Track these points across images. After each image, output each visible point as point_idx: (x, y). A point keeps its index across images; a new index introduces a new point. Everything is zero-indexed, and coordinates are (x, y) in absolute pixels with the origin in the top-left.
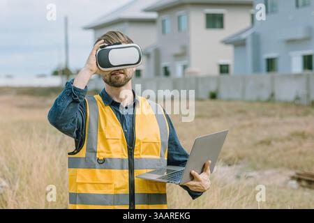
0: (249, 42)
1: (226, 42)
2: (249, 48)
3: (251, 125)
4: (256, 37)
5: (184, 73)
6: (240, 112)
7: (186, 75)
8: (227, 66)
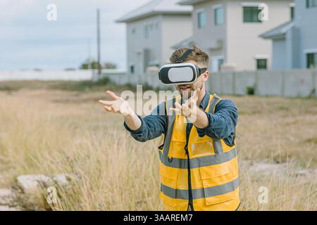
0: (289, 36)
1: (264, 37)
2: (289, 43)
3: (295, 123)
4: (296, 32)
5: (219, 68)
6: (282, 108)
7: (223, 71)
8: (265, 60)
